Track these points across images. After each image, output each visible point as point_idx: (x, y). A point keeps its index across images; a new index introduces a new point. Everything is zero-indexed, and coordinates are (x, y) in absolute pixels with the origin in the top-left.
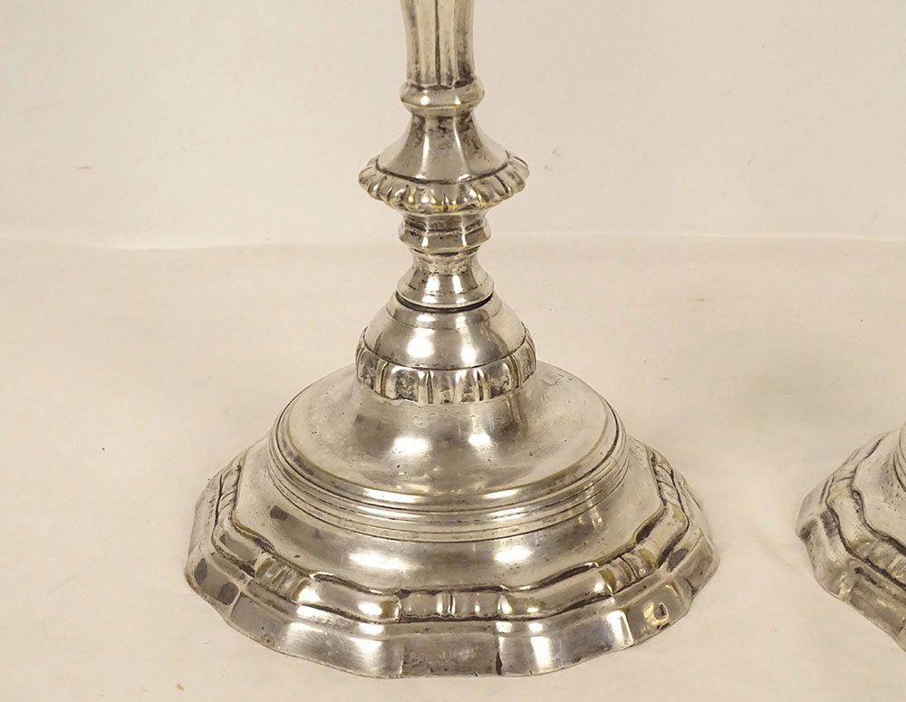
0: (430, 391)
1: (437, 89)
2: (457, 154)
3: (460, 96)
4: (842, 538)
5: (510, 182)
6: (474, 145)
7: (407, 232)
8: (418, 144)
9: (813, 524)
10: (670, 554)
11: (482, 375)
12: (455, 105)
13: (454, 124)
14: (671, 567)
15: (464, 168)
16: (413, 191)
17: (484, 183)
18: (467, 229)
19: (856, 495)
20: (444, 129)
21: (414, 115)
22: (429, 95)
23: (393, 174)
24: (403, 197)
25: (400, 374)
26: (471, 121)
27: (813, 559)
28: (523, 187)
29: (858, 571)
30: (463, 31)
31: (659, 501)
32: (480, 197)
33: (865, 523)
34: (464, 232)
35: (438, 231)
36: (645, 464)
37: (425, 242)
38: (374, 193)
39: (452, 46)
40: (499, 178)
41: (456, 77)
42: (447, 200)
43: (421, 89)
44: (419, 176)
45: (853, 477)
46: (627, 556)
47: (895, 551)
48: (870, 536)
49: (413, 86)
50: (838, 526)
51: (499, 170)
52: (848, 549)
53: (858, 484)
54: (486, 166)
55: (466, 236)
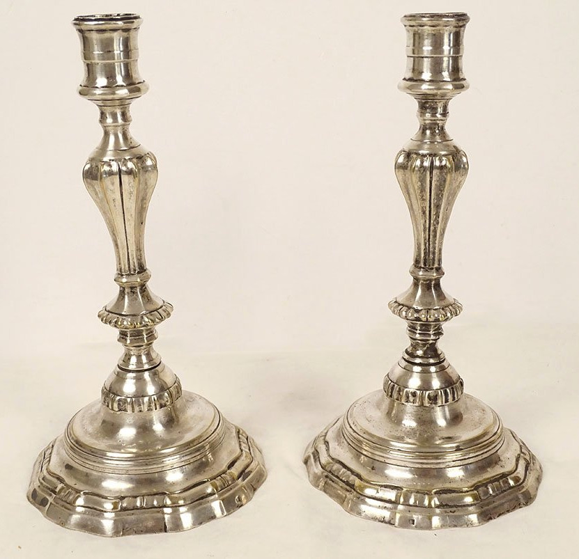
0: (133, 407)
1: (129, 275)
2: (140, 302)
3: (140, 278)
4: (320, 463)
5: (164, 314)
6: (147, 298)
7: (120, 337)
8: (123, 299)
9: (309, 457)
10: (243, 474)
11: (156, 399)
12: (138, 282)
13: (138, 289)
14: (244, 480)
15: (143, 309)
16: (120, 320)
17: (152, 315)
18: (147, 335)
19: (326, 443)
20: (134, 292)
21: (120, 287)
22: (126, 278)
23: (111, 312)
24: (116, 322)
25: (119, 400)
26: (146, 287)
27: (308, 472)
28: (170, 315)
29: (327, 477)
30: (139, 249)
31: (239, 451)
32: (150, 321)
33: (329, 456)
34: (145, 336)
35: (134, 336)
36: (234, 434)
37: (128, 342)
38: (104, 321)
39: (135, 256)
40: (158, 312)
41: (138, 270)
42: (135, 323)
43: (122, 275)
44: (123, 313)
45: (326, 436)
46: (223, 475)
47: (341, 467)
48: (331, 461)
49: (119, 274)
50: (319, 457)
51: (158, 309)
52: (322, 467)
53: (327, 438)
54: (152, 307)
55: (146, 338)
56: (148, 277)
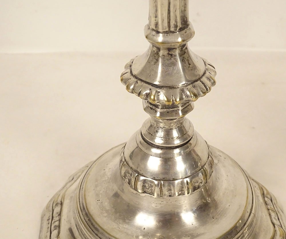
0: (161, 191)
1: (168, 32)
2: (179, 70)
3: (181, 37)
5: (208, 83)
6: (188, 63)
7: (148, 107)
8: (156, 62)
11: (189, 181)
12: (178, 43)
13: (177, 52)
15: (183, 79)
16: (154, 93)
17: (194, 87)
18: (182, 106)
20: (171, 55)
21: (153, 46)
22: (163, 36)
23: (141, 80)
24: (148, 95)
25: (144, 181)
26: (186, 48)
28: (215, 84)
31: (272, 226)
32: (192, 95)
34: (181, 109)
35: (166, 108)
37: (158, 114)
38: (130, 91)
39: (178, 7)
40: (203, 83)
42: (174, 99)
43: (158, 32)
44: (157, 83)
49: (153, 30)
51: (201, 77)
55: (182, 111)
56: (191, 35)
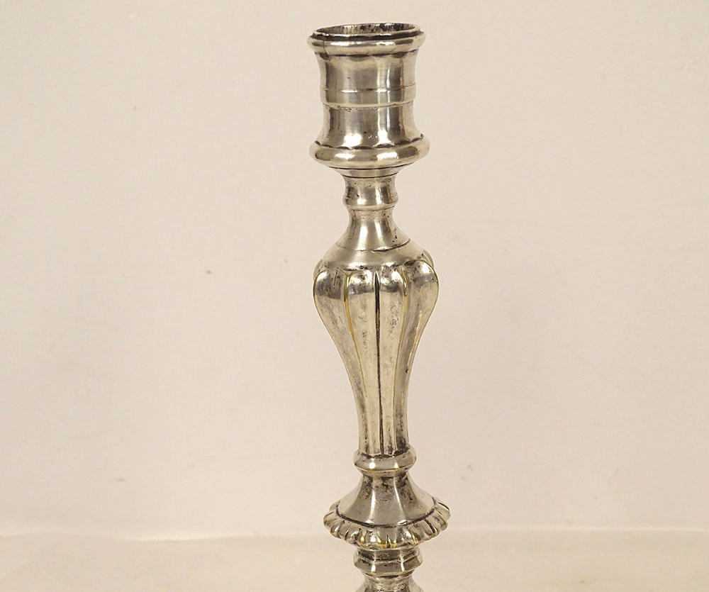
1: (381, 457)
2: (397, 505)
3: (398, 462)
5: (436, 524)
6: (409, 497)
7: (359, 560)
8: (367, 496)
12: (395, 469)
13: (394, 481)
15: (402, 515)
16: (364, 534)
17: (416, 526)
18: (405, 558)
20: (387, 486)
21: (364, 475)
22: (375, 461)
23: (349, 519)
24: (357, 537)
26: (407, 478)
28: (446, 527)
30: (400, 414)
32: (413, 537)
34: (402, 561)
35: (383, 560)
37: (373, 569)
38: (335, 534)
39: (392, 425)
40: (428, 522)
41: (395, 447)
42: (389, 540)
43: (369, 457)
44: (369, 522)
49: (363, 454)
51: (427, 516)
54: (418, 512)
55: (404, 563)
56: (411, 462)
